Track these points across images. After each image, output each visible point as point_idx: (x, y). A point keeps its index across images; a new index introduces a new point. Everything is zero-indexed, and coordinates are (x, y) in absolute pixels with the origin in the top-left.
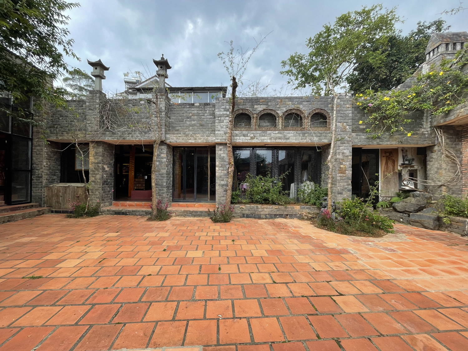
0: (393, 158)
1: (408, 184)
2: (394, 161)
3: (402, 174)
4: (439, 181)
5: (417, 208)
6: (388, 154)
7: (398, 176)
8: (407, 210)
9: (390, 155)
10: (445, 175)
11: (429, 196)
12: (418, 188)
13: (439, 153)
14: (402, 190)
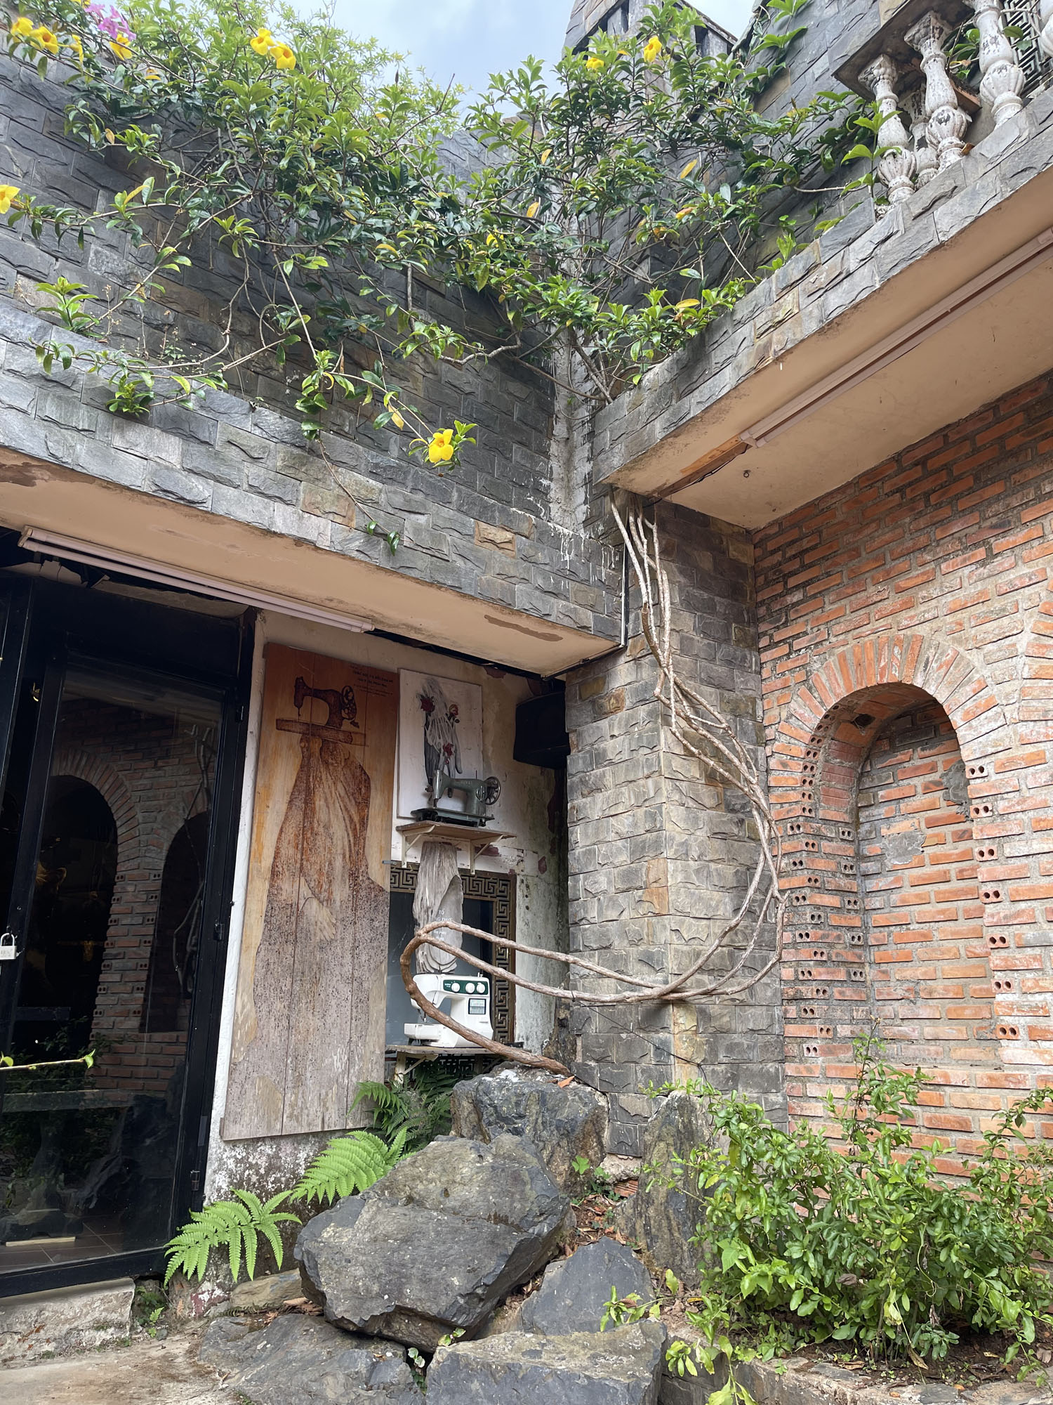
0: (358, 754)
1: (448, 1005)
2: (368, 780)
3: (417, 908)
4: (649, 961)
5: (492, 1266)
6: (320, 713)
7: (382, 921)
8: (413, 1296)
9: (334, 722)
10: (683, 901)
11: (583, 1112)
12: (519, 1033)
13: (642, 711)
14: (409, 1060)
